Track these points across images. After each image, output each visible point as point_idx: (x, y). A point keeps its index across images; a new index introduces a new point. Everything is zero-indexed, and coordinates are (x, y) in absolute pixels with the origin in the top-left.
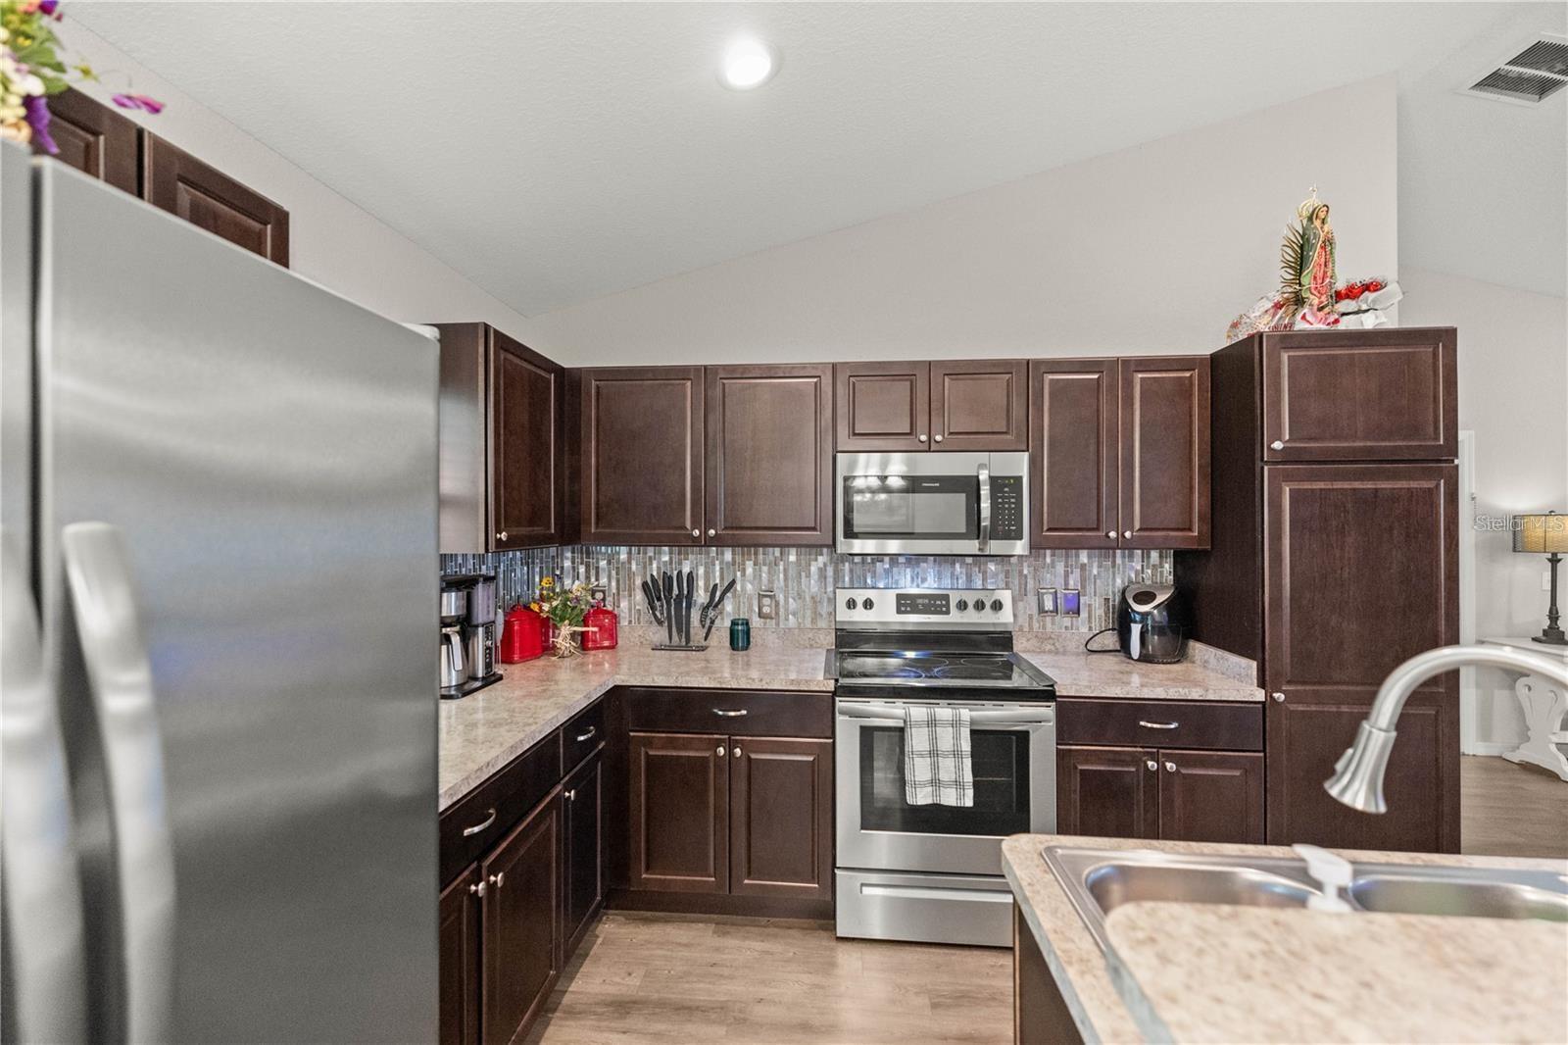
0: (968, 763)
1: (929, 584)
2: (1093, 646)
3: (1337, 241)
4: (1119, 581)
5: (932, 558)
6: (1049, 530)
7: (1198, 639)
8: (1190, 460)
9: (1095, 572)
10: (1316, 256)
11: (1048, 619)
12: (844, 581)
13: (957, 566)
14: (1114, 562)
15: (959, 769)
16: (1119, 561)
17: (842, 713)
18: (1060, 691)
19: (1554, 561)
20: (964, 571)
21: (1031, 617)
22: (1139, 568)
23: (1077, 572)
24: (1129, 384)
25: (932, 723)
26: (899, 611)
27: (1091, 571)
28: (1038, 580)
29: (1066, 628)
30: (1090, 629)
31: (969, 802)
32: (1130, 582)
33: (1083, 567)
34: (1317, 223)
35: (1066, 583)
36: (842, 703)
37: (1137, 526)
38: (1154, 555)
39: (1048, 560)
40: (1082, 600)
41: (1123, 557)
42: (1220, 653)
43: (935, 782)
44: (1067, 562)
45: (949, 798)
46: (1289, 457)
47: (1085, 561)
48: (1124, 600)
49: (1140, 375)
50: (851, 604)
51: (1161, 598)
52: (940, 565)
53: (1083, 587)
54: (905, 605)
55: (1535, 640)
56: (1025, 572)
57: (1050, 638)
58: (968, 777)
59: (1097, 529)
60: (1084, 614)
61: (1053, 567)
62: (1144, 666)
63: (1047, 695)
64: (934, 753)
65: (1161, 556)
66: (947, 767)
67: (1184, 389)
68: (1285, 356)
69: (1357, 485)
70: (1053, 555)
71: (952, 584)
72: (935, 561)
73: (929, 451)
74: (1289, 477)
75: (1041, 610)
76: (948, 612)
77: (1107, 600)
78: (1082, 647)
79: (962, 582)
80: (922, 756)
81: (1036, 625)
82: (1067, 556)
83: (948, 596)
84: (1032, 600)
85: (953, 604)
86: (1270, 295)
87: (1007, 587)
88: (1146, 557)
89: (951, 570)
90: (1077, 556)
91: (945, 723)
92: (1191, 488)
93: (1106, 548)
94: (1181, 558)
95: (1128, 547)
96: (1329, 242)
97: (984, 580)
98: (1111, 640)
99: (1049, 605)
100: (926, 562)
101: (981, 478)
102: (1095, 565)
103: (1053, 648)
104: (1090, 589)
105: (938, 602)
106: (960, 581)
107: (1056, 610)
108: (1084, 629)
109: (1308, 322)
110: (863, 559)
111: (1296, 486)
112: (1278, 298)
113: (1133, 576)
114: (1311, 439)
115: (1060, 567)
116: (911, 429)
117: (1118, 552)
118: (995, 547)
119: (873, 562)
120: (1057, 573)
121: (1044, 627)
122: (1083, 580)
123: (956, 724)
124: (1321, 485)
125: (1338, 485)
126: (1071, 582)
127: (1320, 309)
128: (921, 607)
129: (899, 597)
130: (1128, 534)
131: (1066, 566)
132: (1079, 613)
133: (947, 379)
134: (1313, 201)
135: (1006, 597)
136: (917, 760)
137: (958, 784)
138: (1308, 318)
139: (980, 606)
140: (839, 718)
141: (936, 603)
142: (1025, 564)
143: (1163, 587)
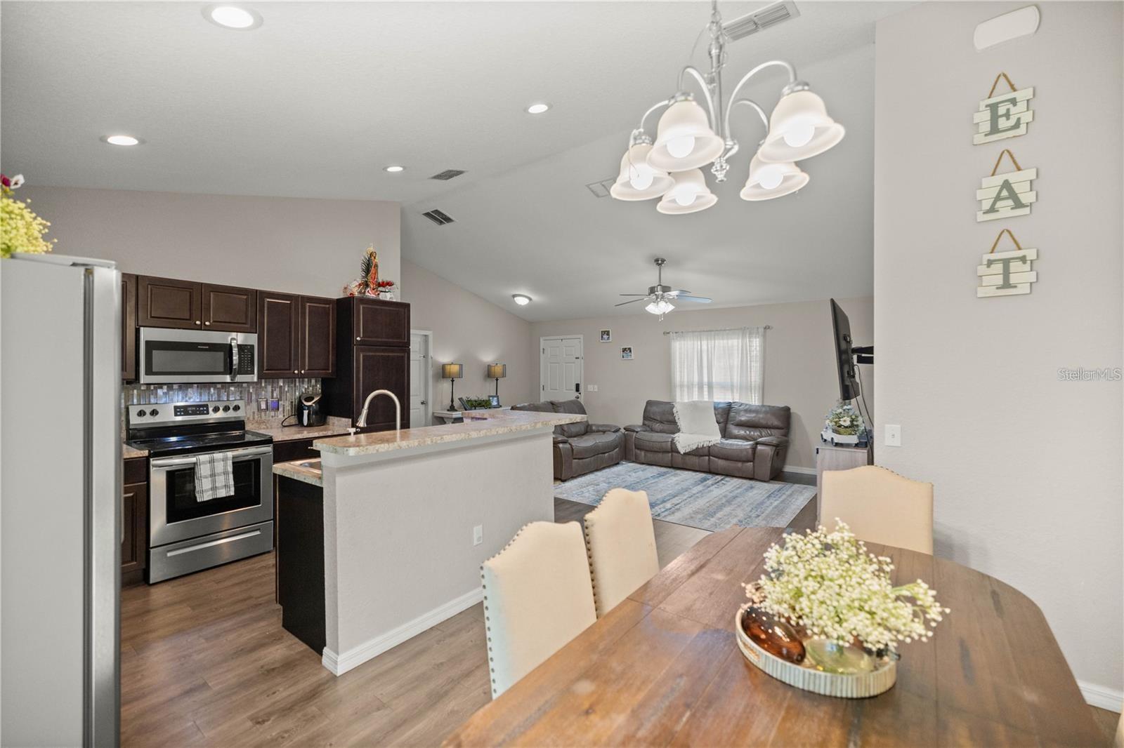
0: (231, 476)
1: (194, 398)
2: (285, 424)
3: (379, 265)
4: (297, 393)
5: (196, 385)
6: (267, 370)
7: (331, 415)
8: (329, 341)
9: (286, 389)
10: (373, 270)
11: (263, 414)
12: (133, 401)
13: (212, 390)
14: (295, 385)
15: (227, 480)
16: (297, 384)
17: (154, 466)
18: (275, 439)
19: (453, 381)
20: (216, 391)
21: (254, 413)
22: (306, 387)
23: (278, 390)
24: (304, 308)
25: (212, 461)
26: (176, 415)
27: (284, 389)
28: (257, 395)
29: (272, 417)
30: (284, 416)
31: (232, 493)
32: (303, 393)
33: (281, 387)
34: (373, 258)
35: (272, 395)
36: (153, 462)
37: (307, 368)
38: (313, 381)
39: (263, 385)
40: (280, 402)
41: (299, 382)
42: (339, 418)
43: (214, 488)
44: (272, 385)
45: (222, 493)
46: (362, 343)
47: (282, 384)
48: (300, 402)
49: (308, 304)
50: (141, 413)
51: (316, 399)
52: (201, 389)
53: (281, 397)
54: (180, 412)
55: (448, 410)
56: (251, 391)
57: (264, 422)
58: (232, 482)
59: (290, 370)
60: (281, 409)
61: (266, 388)
62: (309, 428)
63: (268, 441)
64: (213, 475)
65: (316, 381)
66: (220, 481)
67: (326, 312)
68: (361, 307)
69: (383, 354)
70: (265, 382)
71: (209, 399)
72: (198, 387)
73: (201, 330)
74: (363, 351)
75: (259, 409)
76: (208, 413)
77: (292, 402)
78: (280, 425)
79: (215, 397)
80: (206, 477)
81: (256, 416)
82: (273, 382)
83: (207, 405)
84: (254, 405)
85: (211, 409)
86: (358, 280)
87: (241, 399)
88: (309, 382)
89: (207, 391)
90: (278, 382)
91: (218, 460)
92: (329, 352)
93: (291, 378)
94: (325, 382)
95: (302, 377)
96: (376, 266)
97: (228, 396)
98: (293, 420)
99: (263, 406)
100: (192, 387)
101: (233, 344)
102: (287, 386)
103: (265, 427)
104: (284, 398)
105: (202, 409)
106: (214, 397)
107: (267, 409)
108: (281, 416)
109: (370, 294)
110: (147, 388)
111: (365, 354)
112: (360, 282)
113: (304, 390)
114: (369, 337)
115: (269, 388)
116: (190, 317)
117: (297, 380)
118: (239, 378)
119: (155, 388)
120: (269, 392)
121: (261, 417)
122: (281, 393)
123: (225, 460)
124: (371, 354)
125: (378, 354)
126: (275, 395)
127: (373, 289)
128: (190, 412)
129: (176, 408)
130: (303, 372)
131: (272, 387)
132: (278, 409)
133: (212, 294)
134: (371, 249)
135: (241, 404)
136: (204, 480)
137: (226, 486)
138: (370, 292)
139: (226, 409)
140: (152, 470)
141: (201, 409)
142: (251, 387)
143: (317, 395)
